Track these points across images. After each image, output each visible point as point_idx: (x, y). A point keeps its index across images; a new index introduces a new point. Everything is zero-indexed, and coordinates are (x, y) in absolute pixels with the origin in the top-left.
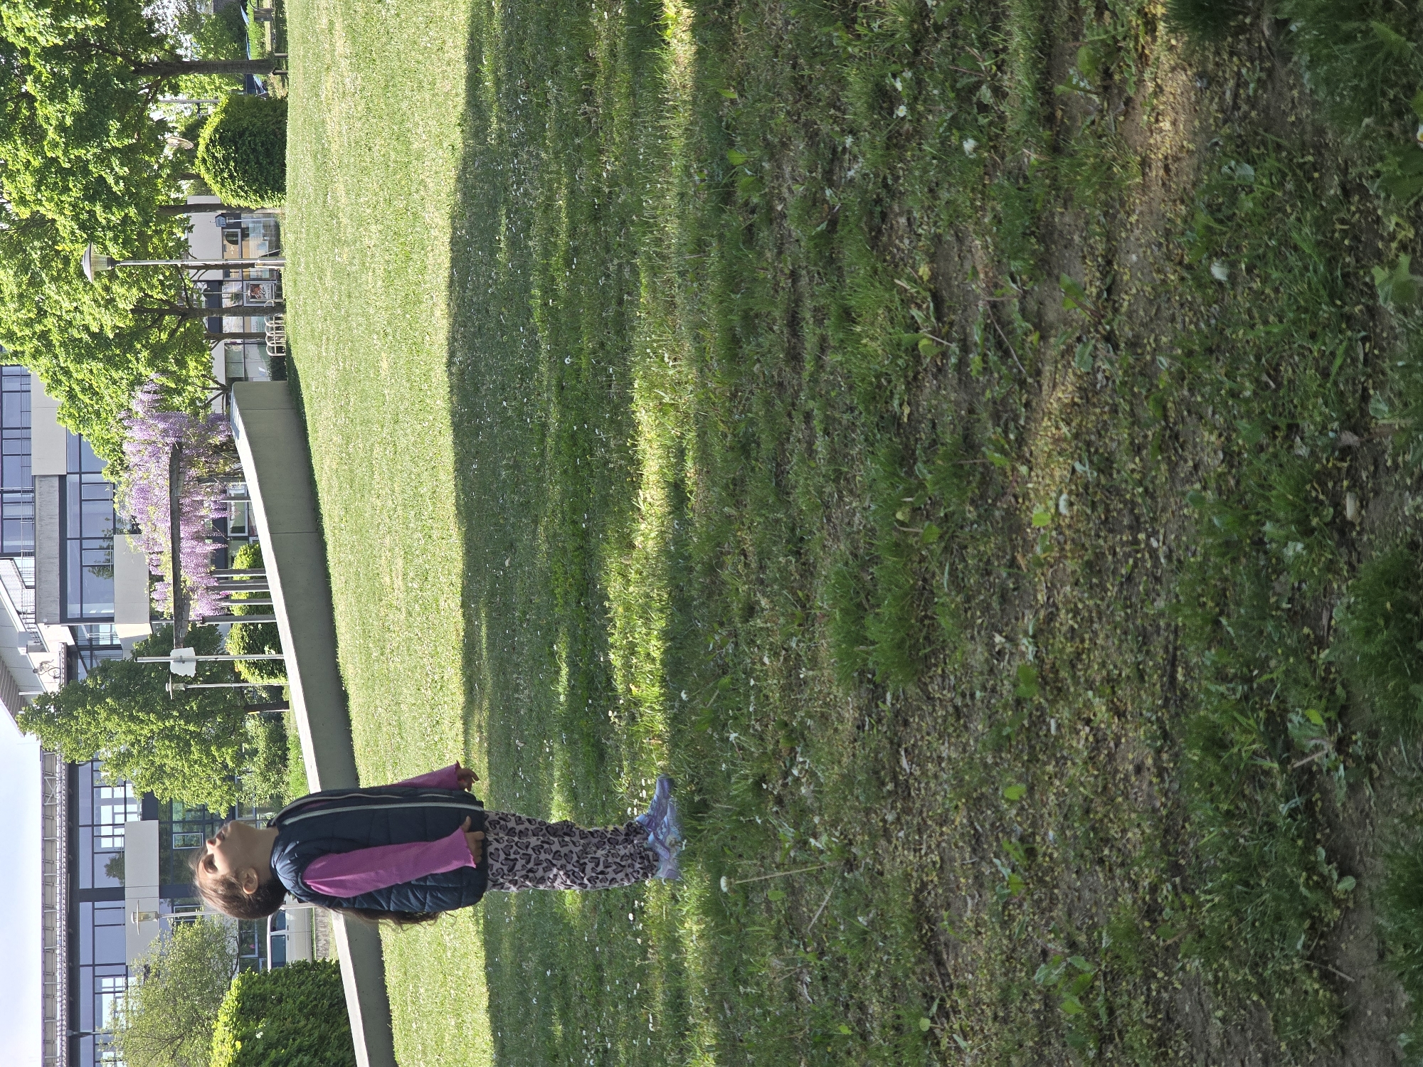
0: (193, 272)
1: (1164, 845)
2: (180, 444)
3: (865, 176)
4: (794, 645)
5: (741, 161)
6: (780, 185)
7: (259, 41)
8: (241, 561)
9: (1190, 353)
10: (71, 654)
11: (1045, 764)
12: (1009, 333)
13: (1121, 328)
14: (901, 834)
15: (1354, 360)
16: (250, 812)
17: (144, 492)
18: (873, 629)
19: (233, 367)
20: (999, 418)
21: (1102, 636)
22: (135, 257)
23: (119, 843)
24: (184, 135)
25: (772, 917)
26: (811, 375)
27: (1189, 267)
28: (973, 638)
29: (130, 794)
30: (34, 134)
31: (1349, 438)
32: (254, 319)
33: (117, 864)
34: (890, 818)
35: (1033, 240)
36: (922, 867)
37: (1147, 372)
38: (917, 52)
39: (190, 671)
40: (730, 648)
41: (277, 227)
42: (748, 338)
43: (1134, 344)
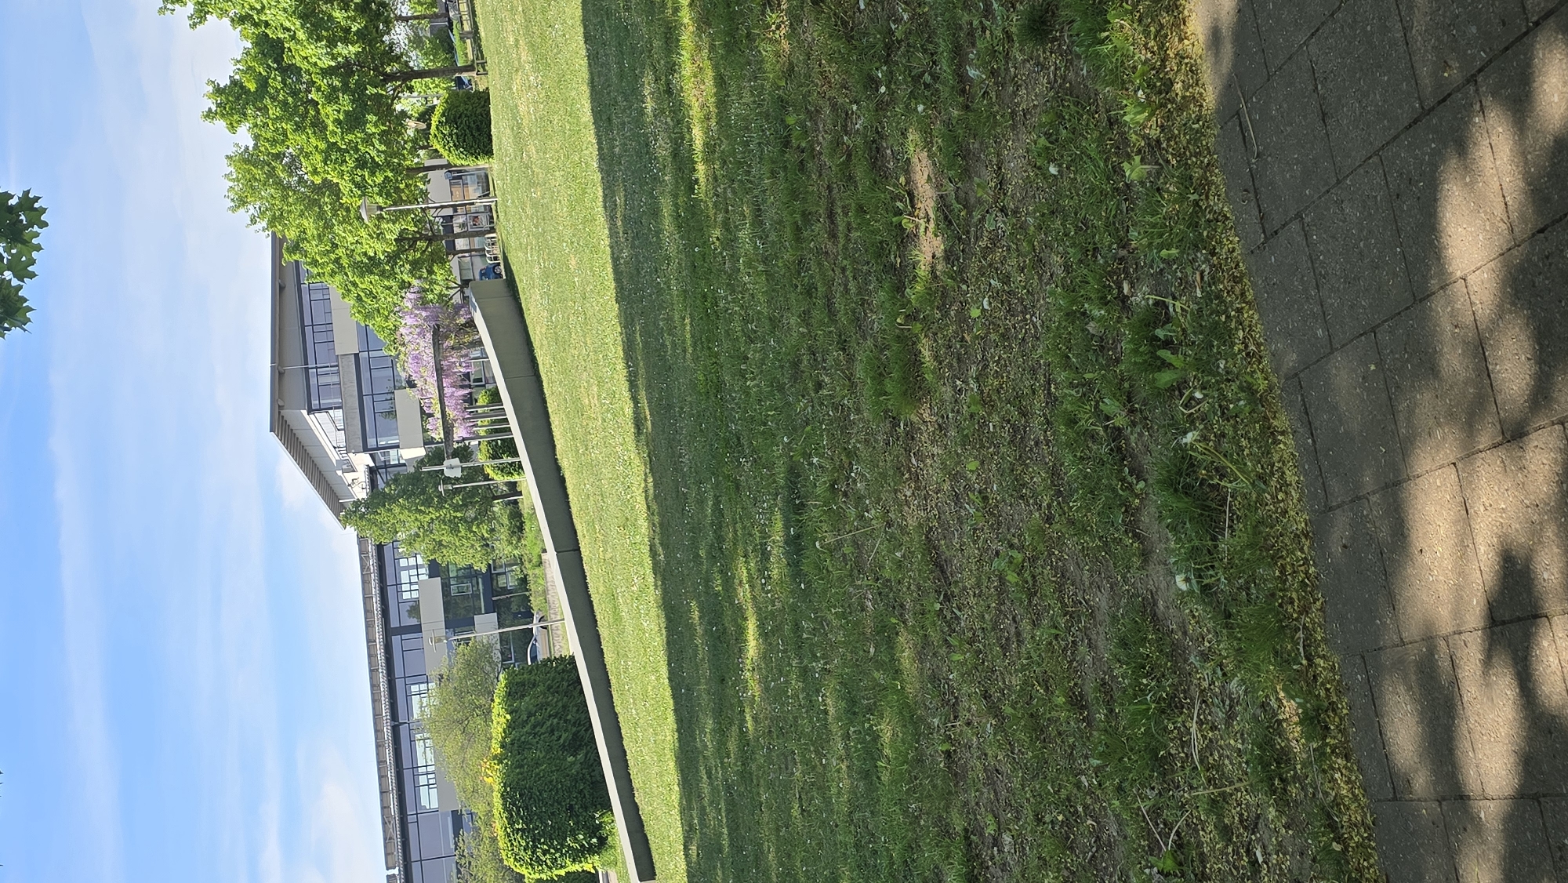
0: (432, 211)
1: (1052, 482)
2: (437, 325)
3: (865, 127)
4: (846, 402)
5: (793, 122)
6: (817, 135)
7: (464, 52)
8: (482, 399)
9: (1043, 215)
10: (372, 472)
11: (988, 448)
12: (950, 212)
13: (1009, 204)
14: (916, 502)
15: (1121, 212)
16: (501, 567)
17: (417, 358)
18: (889, 386)
19: (464, 272)
20: (949, 259)
21: (1012, 373)
22: (395, 204)
23: (415, 595)
24: (418, 120)
25: (847, 564)
26: (843, 245)
27: (1039, 168)
28: (944, 384)
29: (420, 561)
30: (319, 126)
31: (1123, 253)
32: (476, 239)
33: (415, 609)
34: (908, 493)
35: (960, 159)
36: (928, 519)
37: (1023, 227)
38: (889, 55)
39: (458, 473)
40: (810, 409)
41: (487, 177)
42: (806, 227)
43: (1015, 212)
